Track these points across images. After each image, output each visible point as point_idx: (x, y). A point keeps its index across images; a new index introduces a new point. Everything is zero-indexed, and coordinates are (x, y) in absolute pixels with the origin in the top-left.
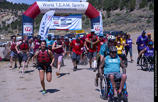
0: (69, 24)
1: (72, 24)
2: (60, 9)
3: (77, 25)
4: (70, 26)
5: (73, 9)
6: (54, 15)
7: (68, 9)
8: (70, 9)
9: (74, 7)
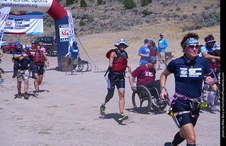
0: (27, 26)
1: (31, 26)
2: (16, 5)
3: (37, 27)
4: (27, 28)
5: (33, 6)
6: (10, 13)
7: (26, 6)
8: (29, 6)
9: (34, 3)
